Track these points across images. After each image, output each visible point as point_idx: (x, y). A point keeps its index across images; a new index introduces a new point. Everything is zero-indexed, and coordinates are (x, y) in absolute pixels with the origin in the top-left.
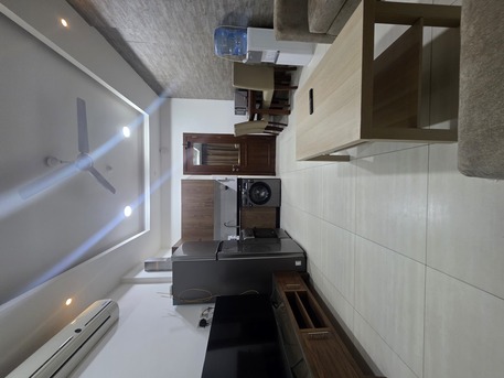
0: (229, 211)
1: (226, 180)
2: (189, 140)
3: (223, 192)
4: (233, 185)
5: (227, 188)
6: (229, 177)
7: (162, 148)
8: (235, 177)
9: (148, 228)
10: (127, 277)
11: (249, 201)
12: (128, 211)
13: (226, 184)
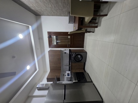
0: (66, 61)
1: (65, 50)
2: (50, 34)
3: (64, 54)
4: (68, 52)
5: (65, 53)
6: (66, 49)
7: (40, 38)
8: (68, 49)
9: (38, 70)
10: (30, 95)
11: (74, 60)
12: (28, 67)
13: (65, 51)
